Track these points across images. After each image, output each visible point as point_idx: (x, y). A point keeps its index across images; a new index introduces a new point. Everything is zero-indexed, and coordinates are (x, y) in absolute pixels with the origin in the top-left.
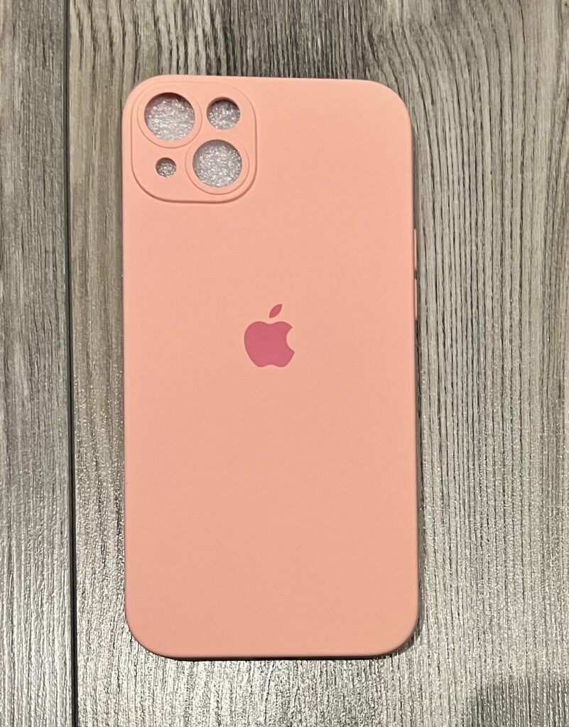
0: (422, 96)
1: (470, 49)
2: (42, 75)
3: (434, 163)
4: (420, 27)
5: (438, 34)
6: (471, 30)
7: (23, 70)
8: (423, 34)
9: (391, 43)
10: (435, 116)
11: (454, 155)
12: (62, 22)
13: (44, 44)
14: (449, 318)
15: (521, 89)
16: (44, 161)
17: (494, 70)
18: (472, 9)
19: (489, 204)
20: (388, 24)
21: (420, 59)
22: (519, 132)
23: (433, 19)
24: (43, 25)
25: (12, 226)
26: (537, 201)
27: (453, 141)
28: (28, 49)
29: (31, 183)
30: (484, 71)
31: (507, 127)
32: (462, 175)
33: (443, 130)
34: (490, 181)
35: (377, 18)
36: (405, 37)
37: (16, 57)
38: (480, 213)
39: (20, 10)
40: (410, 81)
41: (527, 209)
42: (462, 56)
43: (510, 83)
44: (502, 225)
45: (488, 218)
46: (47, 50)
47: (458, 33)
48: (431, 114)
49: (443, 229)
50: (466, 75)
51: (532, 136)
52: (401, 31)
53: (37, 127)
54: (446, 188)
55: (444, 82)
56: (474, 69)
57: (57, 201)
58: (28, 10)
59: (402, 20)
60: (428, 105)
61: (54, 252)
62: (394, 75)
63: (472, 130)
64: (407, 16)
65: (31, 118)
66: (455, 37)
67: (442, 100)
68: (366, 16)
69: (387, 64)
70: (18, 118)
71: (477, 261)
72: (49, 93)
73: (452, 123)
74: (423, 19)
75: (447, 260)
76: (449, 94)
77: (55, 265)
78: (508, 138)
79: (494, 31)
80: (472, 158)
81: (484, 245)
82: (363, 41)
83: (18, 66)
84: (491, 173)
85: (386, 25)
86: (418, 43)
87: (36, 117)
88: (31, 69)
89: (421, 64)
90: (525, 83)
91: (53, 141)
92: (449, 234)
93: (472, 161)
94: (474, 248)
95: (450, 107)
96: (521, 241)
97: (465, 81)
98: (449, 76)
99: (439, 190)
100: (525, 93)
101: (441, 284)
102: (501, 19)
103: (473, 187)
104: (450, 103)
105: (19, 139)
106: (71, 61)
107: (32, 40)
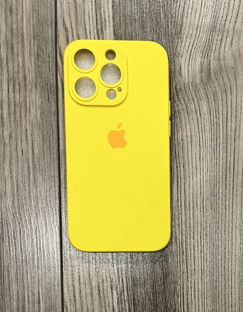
0: (196, 113)
1: (215, 94)
2: (48, 105)
3: (200, 139)
4: (196, 85)
5: (203, 87)
6: (216, 86)
7: (40, 103)
8: (197, 87)
9: (184, 91)
10: (201, 120)
11: (208, 136)
12: (55, 83)
13: (48, 92)
14: (205, 201)
15: (235, 109)
16: (50, 141)
17: (225, 101)
18: (216, 77)
19: (221, 156)
20: (183, 84)
21: (195, 97)
22: (234, 126)
23: (201, 82)
24: (47, 84)
25: (38, 167)
26: (240, 154)
27: (208, 130)
28: (42, 94)
29: (45, 149)
30: (220, 102)
31: (229, 125)
32: (211, 144)
33: (204, 126)
34: (222, 146)
35: (179, 81)
36: (190, 89)
37: (37, 97)
38: (218, 159)
39: (38, 77)
40: (191, 107)
41: (236, 157)
42: (212, 96)
43: (231, 107)
44: (226, 164)
45: (221, 161)
46: (49, 94)
47: (211, 87)
48: (200, 119)
49: (203, 166)
50: (213, 104)
51: (239, 128)
52: (188, 86)
53: (47, 127)
54: (204, 149)
55: (205, 107)
56: (216, 102)
57: (55, 156)
58: (41, 77)
59: (188, 82)
60: (198, 116)
61: (54, 177)
62: (185, 105)
63: (215, 126)
64: (190, 80)
65: (44, 123)
66: (209, 88)
67: (204, 114)
68: (175, 80)
69: (183, 100)
70: (39, 123)
71: (216, 178)
72: (51, 113)
73: (208, 123)
74: (197, 81)
75: (205, 178)
76: (207, 112)
77: (55, 182)
78: (229, 129)
79: (225, 86)
80: (215, 137)
81: (219, 172)
82: (173, 90)
83: (38, 101)
84: (223, 143)
85: (182, 84)
86: (195, 91)
87: (46, 122)
88: (43, 102)
89: (196, 99)
90: (236, 107)
91: (53, 132)
92: (206, 168)
93: (215, 139)
94: (215, 173)
95: (207, 117)
96: (234, 170)
97: (213, 107)
98: (207, 104)
99: (202, 150)
100: (236, 111)
101: (202, 188)
102: (228, 81)
103: (215, 149)
104: (207, 115)
105: (39, 131)
106: (59, 99)
107: (43, 90)
